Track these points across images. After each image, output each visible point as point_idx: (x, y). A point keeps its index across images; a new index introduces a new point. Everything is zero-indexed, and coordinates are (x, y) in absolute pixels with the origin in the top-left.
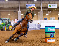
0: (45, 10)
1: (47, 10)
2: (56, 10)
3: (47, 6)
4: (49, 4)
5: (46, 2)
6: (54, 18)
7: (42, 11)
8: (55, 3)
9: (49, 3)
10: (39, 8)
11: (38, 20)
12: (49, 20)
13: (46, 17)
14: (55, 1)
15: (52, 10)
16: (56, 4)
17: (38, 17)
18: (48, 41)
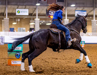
0: (12, 17)
1: (14, 17)
2: (26, 17)
3: (14, 12)
4: (17, 10)
5: (13, 6)
6: (24, 29)
7: (7, 18)
8: (25, 8)
9: (17, 8)
10: (4, 14)
11: (1, 31)
12: (17, 31)
13: (13, 27)
14: (25, 5)
15: (21, 18)
16: (27, 10)
17: (1, 26)
18: (12, 63)
